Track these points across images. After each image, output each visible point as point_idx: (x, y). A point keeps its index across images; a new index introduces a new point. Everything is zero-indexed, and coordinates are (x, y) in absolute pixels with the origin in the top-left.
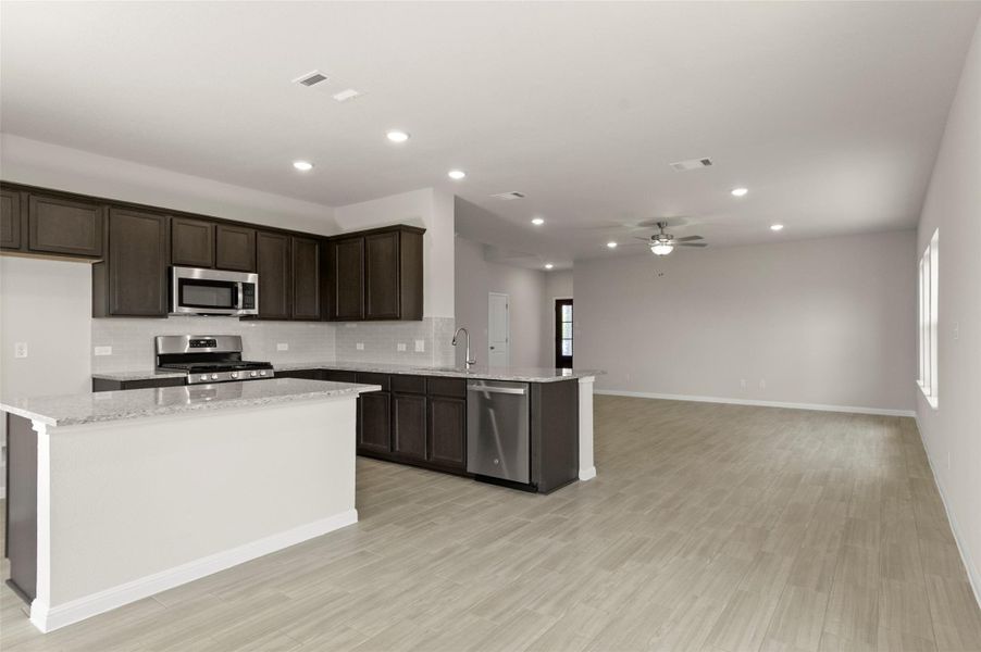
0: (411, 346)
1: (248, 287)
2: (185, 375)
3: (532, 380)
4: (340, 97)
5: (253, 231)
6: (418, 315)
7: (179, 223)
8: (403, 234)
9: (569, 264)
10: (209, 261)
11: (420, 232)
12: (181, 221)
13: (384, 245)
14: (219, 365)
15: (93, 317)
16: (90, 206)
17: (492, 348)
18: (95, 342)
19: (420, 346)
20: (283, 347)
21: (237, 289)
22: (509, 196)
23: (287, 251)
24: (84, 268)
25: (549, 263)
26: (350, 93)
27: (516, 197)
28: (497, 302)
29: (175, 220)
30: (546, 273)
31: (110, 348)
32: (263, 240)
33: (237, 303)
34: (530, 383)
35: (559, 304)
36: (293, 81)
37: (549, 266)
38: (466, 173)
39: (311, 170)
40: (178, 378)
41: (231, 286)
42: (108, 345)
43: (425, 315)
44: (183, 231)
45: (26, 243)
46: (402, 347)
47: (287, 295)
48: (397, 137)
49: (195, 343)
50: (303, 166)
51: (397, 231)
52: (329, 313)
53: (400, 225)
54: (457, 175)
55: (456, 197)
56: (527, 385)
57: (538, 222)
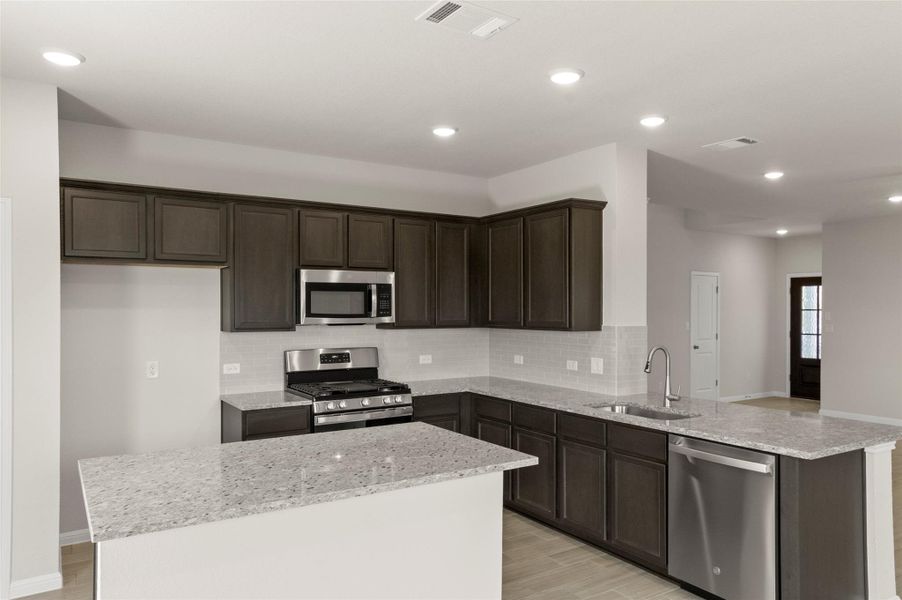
0: (585, 366)
1: (384, 289)
2: (309, 402)
3: (782, 451)
4: (482, 31)
5: (389, 219)
6: (594, 323)
7: (307, 216)
8: (574, 210)
9: (817, 228)
10: (340, 260)
11: (598, 207)
12: (309, 213)
13: (549, 226)
14: (348, 389)
15: (222, 330)
16: (215, 205)
17: (696, 347)
18: (225, 358)
19: (597, 365)
20: (425, 359)
21: (370, 291)
22: (732, 144)
23: (430, 242)
24: (212, 275)
25: (784, 226)
26: (496, 23)
27: (744, 144)
28: (703, 286)
29: (304, 212)
30: (776, 241)
31: (238, 365)
32: (402, 227)
33: (370, 310)
34: (778, 457)
35: (797, 285)
36: (416, 19)
37: (782, 232)
38: (667, 118)
39: (453, 136)
40: (303, 407)
41: (364, 288)
42: (237, 362)
43: (605, 323)
44: (312, 224)
45: (153, 251)
46: (573, 365)
47: (430, 295)
48: (565, 79)
49: (325, 358)
50: (444, 132)
51: (565, 209)
52: (480, 316)
53: (571, 200)
54: (652, 122)
55: (650, 153)
56: (772, 460)
57: (774, 175)
